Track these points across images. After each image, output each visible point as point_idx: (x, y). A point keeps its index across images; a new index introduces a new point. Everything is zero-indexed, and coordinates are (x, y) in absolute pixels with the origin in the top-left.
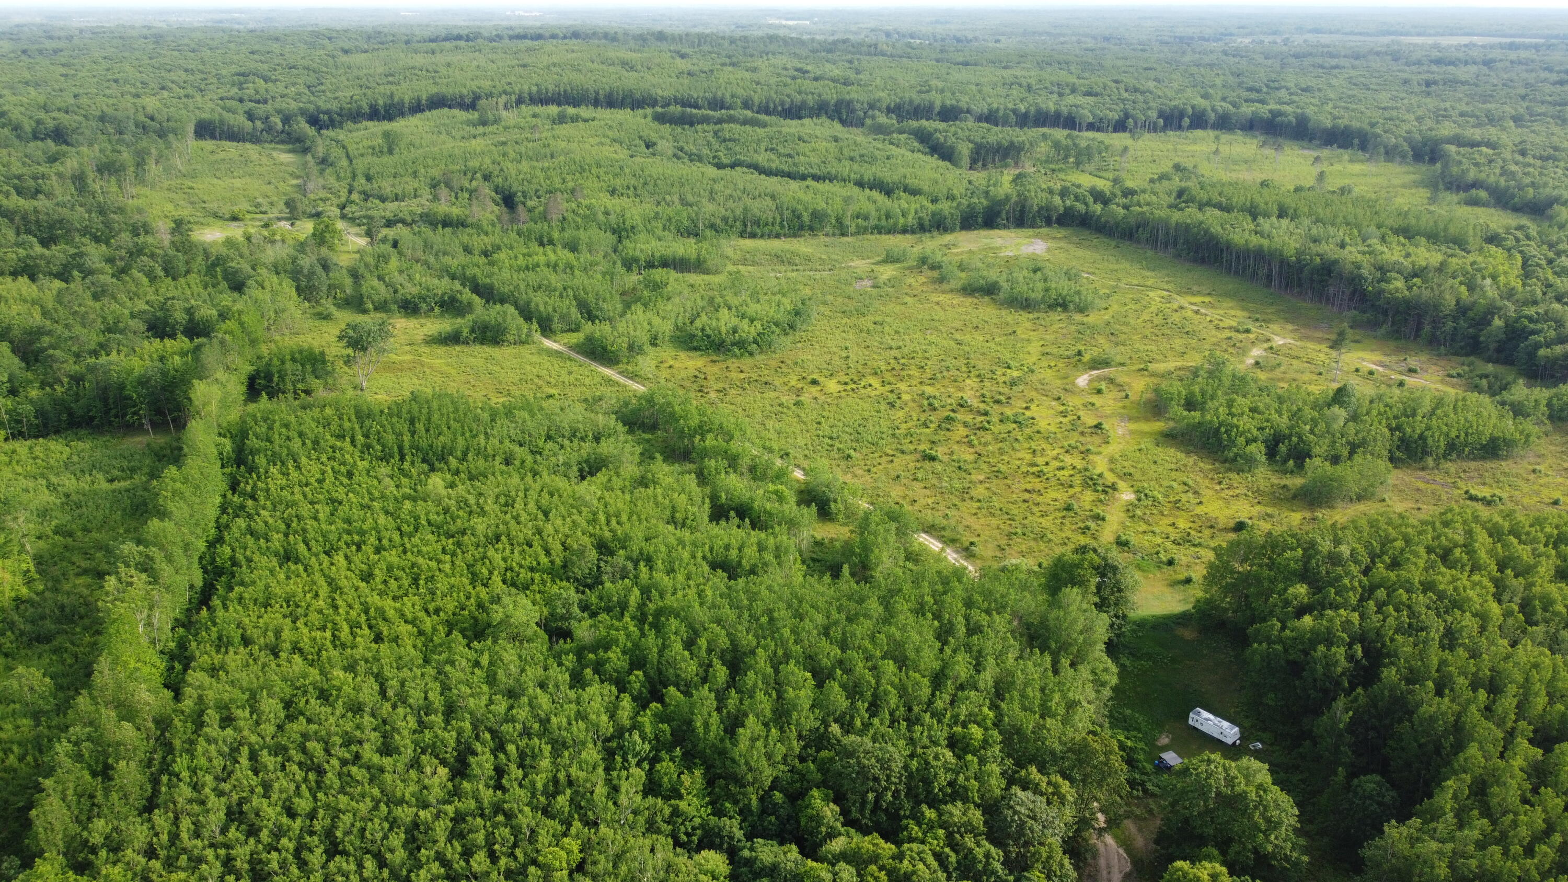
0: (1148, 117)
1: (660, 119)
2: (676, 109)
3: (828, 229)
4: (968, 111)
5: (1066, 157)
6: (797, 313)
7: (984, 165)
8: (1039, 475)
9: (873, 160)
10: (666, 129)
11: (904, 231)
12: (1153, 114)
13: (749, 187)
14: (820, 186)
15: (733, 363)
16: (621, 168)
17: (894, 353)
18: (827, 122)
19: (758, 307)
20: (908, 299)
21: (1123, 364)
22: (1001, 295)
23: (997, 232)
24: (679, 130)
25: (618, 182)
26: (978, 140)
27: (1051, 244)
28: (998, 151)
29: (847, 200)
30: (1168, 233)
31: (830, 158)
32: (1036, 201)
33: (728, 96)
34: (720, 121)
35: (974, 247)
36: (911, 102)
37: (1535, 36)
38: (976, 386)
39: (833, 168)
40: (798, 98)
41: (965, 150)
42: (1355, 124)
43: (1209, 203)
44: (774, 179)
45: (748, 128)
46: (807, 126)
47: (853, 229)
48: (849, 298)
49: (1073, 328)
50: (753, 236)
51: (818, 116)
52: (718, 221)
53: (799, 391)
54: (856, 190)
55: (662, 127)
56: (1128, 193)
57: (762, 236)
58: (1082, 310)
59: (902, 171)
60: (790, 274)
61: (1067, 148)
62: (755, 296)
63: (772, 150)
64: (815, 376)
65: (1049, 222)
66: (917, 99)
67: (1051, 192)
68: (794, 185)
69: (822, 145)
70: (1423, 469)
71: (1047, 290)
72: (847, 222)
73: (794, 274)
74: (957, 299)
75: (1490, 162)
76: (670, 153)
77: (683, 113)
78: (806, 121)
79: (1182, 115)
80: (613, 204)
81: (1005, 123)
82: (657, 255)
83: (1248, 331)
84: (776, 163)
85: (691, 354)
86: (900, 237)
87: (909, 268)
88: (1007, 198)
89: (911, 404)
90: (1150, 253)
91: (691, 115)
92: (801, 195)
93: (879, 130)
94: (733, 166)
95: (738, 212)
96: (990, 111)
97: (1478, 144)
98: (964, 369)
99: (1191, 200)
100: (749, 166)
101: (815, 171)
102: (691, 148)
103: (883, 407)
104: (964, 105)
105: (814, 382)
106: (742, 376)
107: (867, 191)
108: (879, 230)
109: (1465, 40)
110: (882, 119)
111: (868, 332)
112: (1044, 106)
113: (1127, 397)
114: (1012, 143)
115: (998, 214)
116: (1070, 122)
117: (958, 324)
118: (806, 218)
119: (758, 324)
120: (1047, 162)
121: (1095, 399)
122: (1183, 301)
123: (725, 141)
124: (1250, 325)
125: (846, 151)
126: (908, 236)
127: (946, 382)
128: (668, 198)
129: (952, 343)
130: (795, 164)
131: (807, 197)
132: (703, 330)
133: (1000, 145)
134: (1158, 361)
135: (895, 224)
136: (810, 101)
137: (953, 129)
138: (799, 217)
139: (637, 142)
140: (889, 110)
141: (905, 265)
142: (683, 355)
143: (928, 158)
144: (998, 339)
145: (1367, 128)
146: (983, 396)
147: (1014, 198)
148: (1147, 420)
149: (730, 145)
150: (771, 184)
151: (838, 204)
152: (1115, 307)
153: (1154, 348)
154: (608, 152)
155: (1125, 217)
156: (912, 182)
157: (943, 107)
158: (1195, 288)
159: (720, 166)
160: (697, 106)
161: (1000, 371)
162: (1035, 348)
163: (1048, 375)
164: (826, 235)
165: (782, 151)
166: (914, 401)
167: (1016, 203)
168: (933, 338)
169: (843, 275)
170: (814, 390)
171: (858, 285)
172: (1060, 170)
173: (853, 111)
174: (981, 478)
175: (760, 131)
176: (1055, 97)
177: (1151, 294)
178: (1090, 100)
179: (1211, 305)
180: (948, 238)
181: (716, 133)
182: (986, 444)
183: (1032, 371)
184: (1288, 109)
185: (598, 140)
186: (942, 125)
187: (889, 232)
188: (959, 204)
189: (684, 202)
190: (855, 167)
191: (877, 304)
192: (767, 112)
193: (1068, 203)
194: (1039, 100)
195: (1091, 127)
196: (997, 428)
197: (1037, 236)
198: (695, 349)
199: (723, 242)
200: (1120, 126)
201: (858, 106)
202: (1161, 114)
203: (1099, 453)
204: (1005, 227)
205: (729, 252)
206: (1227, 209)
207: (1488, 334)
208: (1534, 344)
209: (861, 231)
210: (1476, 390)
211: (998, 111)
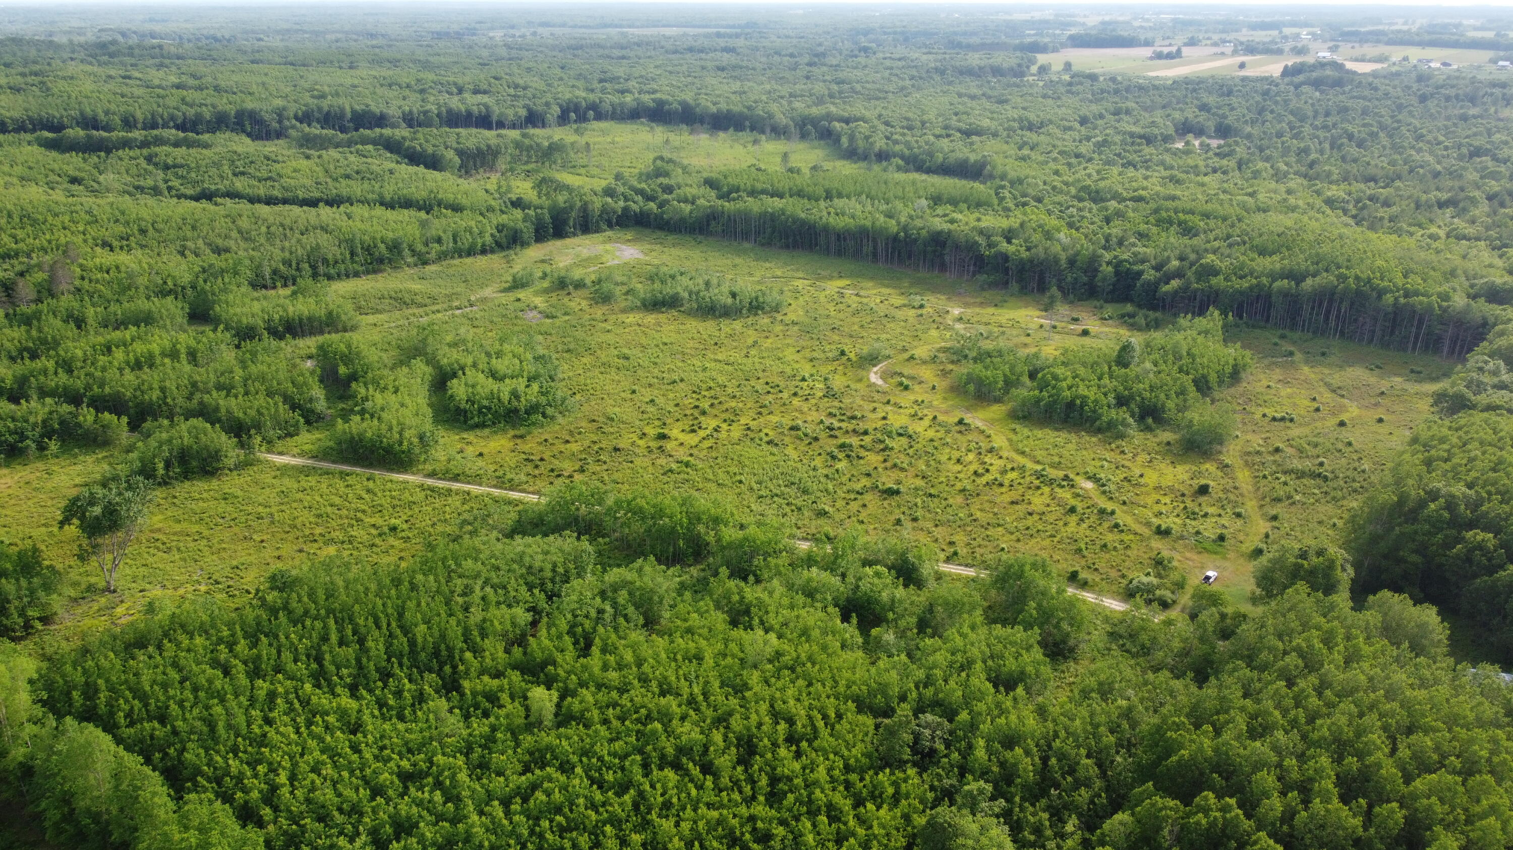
2: (77, 133)
6: (545, 362)
8: (998, 483)
11: (484, 252)
21: (887, 357)
23: (568, 241)
34: (145, 144)
37: (733, 27)
39: (337, 188)
41: (455, 157)
43: (755, 191)
47: (433, 255)
49: (793, 328)
58: (776, 309)
59: (422, 186)
60: (437, 317)
64: (651, 430)
65: (610, 226)
72: (421, 248)
73: (441, 316)
74: (652, 318)
75: (875, 133)
83: (921, 306)
84: (261, 189)
87: (550, 291)
105: (661, 437)
109: (681, 31)
113: (934, 388)
115: (565, 222)
116: (481, 122)
118: (384, 250)
120: (512, 163)
121: (913, 396)
122: (831, 286)
124: (914, 300)
133: (479, 149)
134: (911, 348)
135: (470, 245)
136: (207, 114)
152: (792, 302)
153: (888, 336)
159: (190, 199)
160: (107, 128)
161: (803, 385)
164: (408, 266)
169: (498, 309)
170: (674, 445)
176: (451, 96)
183: (826, 379)
184: (663, 97)
190: (362, 185)
198: (481, 426)
203: (1000, 448)
204: (575, 235)
207: (1104, 279)
208: (1148, 283)
209: (442, 256)
210: (1133, 327)
211: (411, 112)
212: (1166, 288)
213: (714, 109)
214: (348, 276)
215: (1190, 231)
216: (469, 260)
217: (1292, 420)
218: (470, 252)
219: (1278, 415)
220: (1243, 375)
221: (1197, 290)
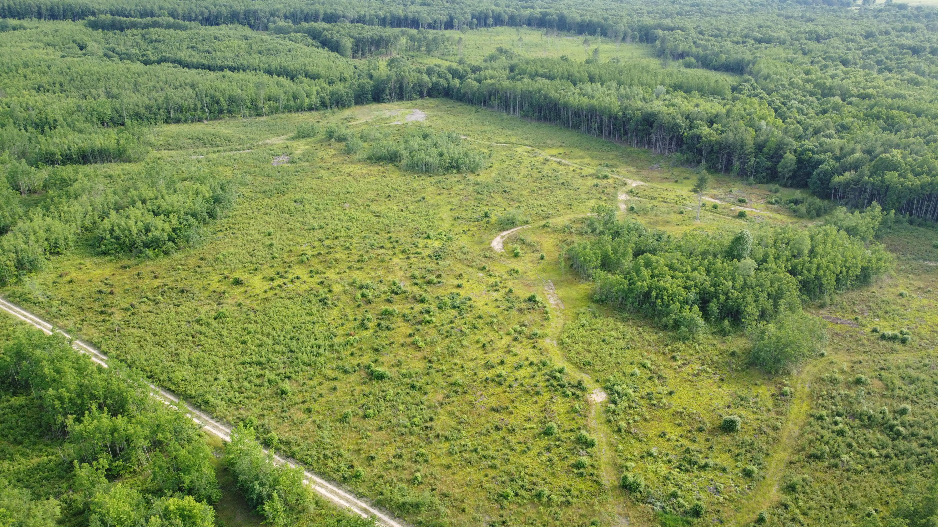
0: (466, 18)
1: (94, 26)
2: (107, 18)
3: (244, 111)
4: (344, 17)
5: (420, 47)
6: (216, 200)
7: (363, 54)
8: (499, 381)
9: (277, 52)
10: (99, 34)
11: (310, 109)
12: (469, 17)
13: (170, 78)
14: (235, 75)
15: (146, 268)
16: (49, 67)
17: (318, 233)
18: (240, 27)
19: (175, 197)
20: (323, 173)
21: (526, 222)
22: (403, 162)
23: (383, 104)
24: (110, 34)
25: (45, 79)
26: (356, 35)
27: (427, 113)
28: (372, 43)
29: (258, 86)
30: (515, 99)
31: (242, 52)
32: (411, 79)
33: (156, 8)
34: (146, 26)
35: (367, 119)
36: (302, 11)
38: (403, 264)
39: (245, 60)
40: (214, 10)
41: (348, 43)
42: (595, 19)
43: (536, 74)
44: (194, 71)
45: (171, 31)
46: (223, 30)
47: (266, 109)
48: (268, 176)
49: (471, 188)
50: (177, 121)
51: (232, 23)
52: (143, 110)
53: (220, 297)
54: (266, 78)
55: (95, 32)
56: (476, 70)
57: (186, 121)
58: (472, 170)
59: (302, 60)
60: (212, 156)
61: (420, 40)
62: (171, 186)
63: (192, 47)
64: (237, 275)
65: (421, 95)
66: (306, 9)
67: (420, 72)
68: (211, 75)
69: (235, 43)
70: (822, 306)
71: (441, 155)
72: (261, 104)
73: (215, 156)
74: (366, 169)
75: (686, 38)
76: (101, 53)
77: (113, 21)
78: (223, 27)
79: (486, 17)
80: (38, 99)
81: (372, 24)
82: (74, 148)
83: (606, 177)
84: (196, 59)
85: (98, 260)
86: (307, 114)
87: (320, 141)
88: (389, 79)
89: (344, 297)
90: (504, 115)
91: (120, 22)
92: (218, 84)
93: (280, 31)
94: (159, 62)
95: (161, 101)
96: (360, 17)
97: (672, 29)
98: (388, 245)
99: (523, 73)
100: (174, 61)
101: (230, 63)
102: (121, 48)
103: (315, 307)
104: (341, 14)
105: (238, 282)
106: (156, 283)
107: (276, 77)
108: (289, 109)
110: (281, 23)
111: (290, 212)
112: (396, 13)
113: (542, 258)
114: (381, 37)
115: (383, 91)
116: (415, 24)
117: (371, 195)
118: (224, 103)
119: (173, 218)
120: (406, 50)
121: (515, 264)
122: (545, 154)
123: (152, 42)
124: (606, 171)
125: (254, 47)
126: (314, 113)
127: (374, 263)
128: (94, 92)
129: (370, 215)
130: (213, 59)
131: (223, 86)
132: (112, 230)
133: (372, 38)
134: (555, 216)
135: (302, 104)
137: (336, 28)
138: (218, 102)
139: (71, 45)
140: (286, 17)
141: (314, 139)
142: (89, 262)
143: (320, 50)
144: (411, 208)
145: (603, 21)
146: (414, 277)
147: (394, 78)
148: (570, 283)
149: (156, 45)
150: (191, 75)
151: (251, 90)
152: (496, 165)
153: (545, 203)
154: (40, 53)
155: (479, 88)
156: (312, 69)
157: (326, 14)
158: (549, 142)
159: (147, 63)
160: (125, 15)
161: (422, 242)
162: (445, 213)
163: (464, 241)
164: (244, 116)
165: (201, 48)
166: (345, 292)
167: (396, 82)
168: (352, 212)
169: (261, 153)
170: (238, 291)
171: (276, 162)
172: (417, 56)
173: (259, 18)
174: (440, 397)
175: (182, 34)
176: (402, 7)
177: (519, 150)
178: (426, 8)
179: (565, 155)
180: (347, 113)
181: (143, 36)
182: (432, 344)
183: (449, 239)
184: (552, 11)
185: (31, 44)
186: (327, 26)
187: (298, 111)
188: (352, 84)
189: (109, 95)
190: (263, 58)
191: (295, 180)
192: (190, 19)
193: (434, 79)
194: (392, 9)
195: (430, 26)
196: (438, 318)
197: (415, 107)
198: (104, 253)
199: (145, 129)
200: (449, 25)
201: (261, 15)
202: (473, 17)
203: (545, 336)
204: (389, 101)
205: (152, 139)
206: (551, 78)
207: (785, 166)
208: (825, 173)
209: (273, 111)
210: (796, 214)
211: (365, 16)
212: (837, 179)
213: (579, 19)
214: (192, 121)
215: (893, 125)
216: (294, 115)
217: (903, 341)
218: (299, 109)
219: (889, 332)
220: (873, 278)
221: (867, 183)
